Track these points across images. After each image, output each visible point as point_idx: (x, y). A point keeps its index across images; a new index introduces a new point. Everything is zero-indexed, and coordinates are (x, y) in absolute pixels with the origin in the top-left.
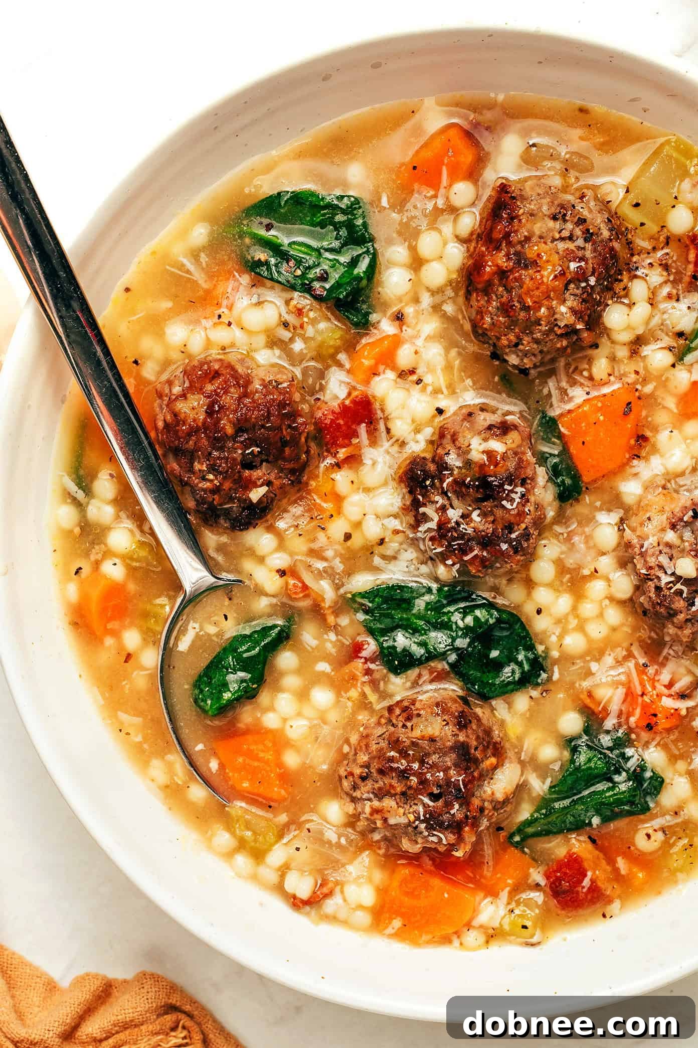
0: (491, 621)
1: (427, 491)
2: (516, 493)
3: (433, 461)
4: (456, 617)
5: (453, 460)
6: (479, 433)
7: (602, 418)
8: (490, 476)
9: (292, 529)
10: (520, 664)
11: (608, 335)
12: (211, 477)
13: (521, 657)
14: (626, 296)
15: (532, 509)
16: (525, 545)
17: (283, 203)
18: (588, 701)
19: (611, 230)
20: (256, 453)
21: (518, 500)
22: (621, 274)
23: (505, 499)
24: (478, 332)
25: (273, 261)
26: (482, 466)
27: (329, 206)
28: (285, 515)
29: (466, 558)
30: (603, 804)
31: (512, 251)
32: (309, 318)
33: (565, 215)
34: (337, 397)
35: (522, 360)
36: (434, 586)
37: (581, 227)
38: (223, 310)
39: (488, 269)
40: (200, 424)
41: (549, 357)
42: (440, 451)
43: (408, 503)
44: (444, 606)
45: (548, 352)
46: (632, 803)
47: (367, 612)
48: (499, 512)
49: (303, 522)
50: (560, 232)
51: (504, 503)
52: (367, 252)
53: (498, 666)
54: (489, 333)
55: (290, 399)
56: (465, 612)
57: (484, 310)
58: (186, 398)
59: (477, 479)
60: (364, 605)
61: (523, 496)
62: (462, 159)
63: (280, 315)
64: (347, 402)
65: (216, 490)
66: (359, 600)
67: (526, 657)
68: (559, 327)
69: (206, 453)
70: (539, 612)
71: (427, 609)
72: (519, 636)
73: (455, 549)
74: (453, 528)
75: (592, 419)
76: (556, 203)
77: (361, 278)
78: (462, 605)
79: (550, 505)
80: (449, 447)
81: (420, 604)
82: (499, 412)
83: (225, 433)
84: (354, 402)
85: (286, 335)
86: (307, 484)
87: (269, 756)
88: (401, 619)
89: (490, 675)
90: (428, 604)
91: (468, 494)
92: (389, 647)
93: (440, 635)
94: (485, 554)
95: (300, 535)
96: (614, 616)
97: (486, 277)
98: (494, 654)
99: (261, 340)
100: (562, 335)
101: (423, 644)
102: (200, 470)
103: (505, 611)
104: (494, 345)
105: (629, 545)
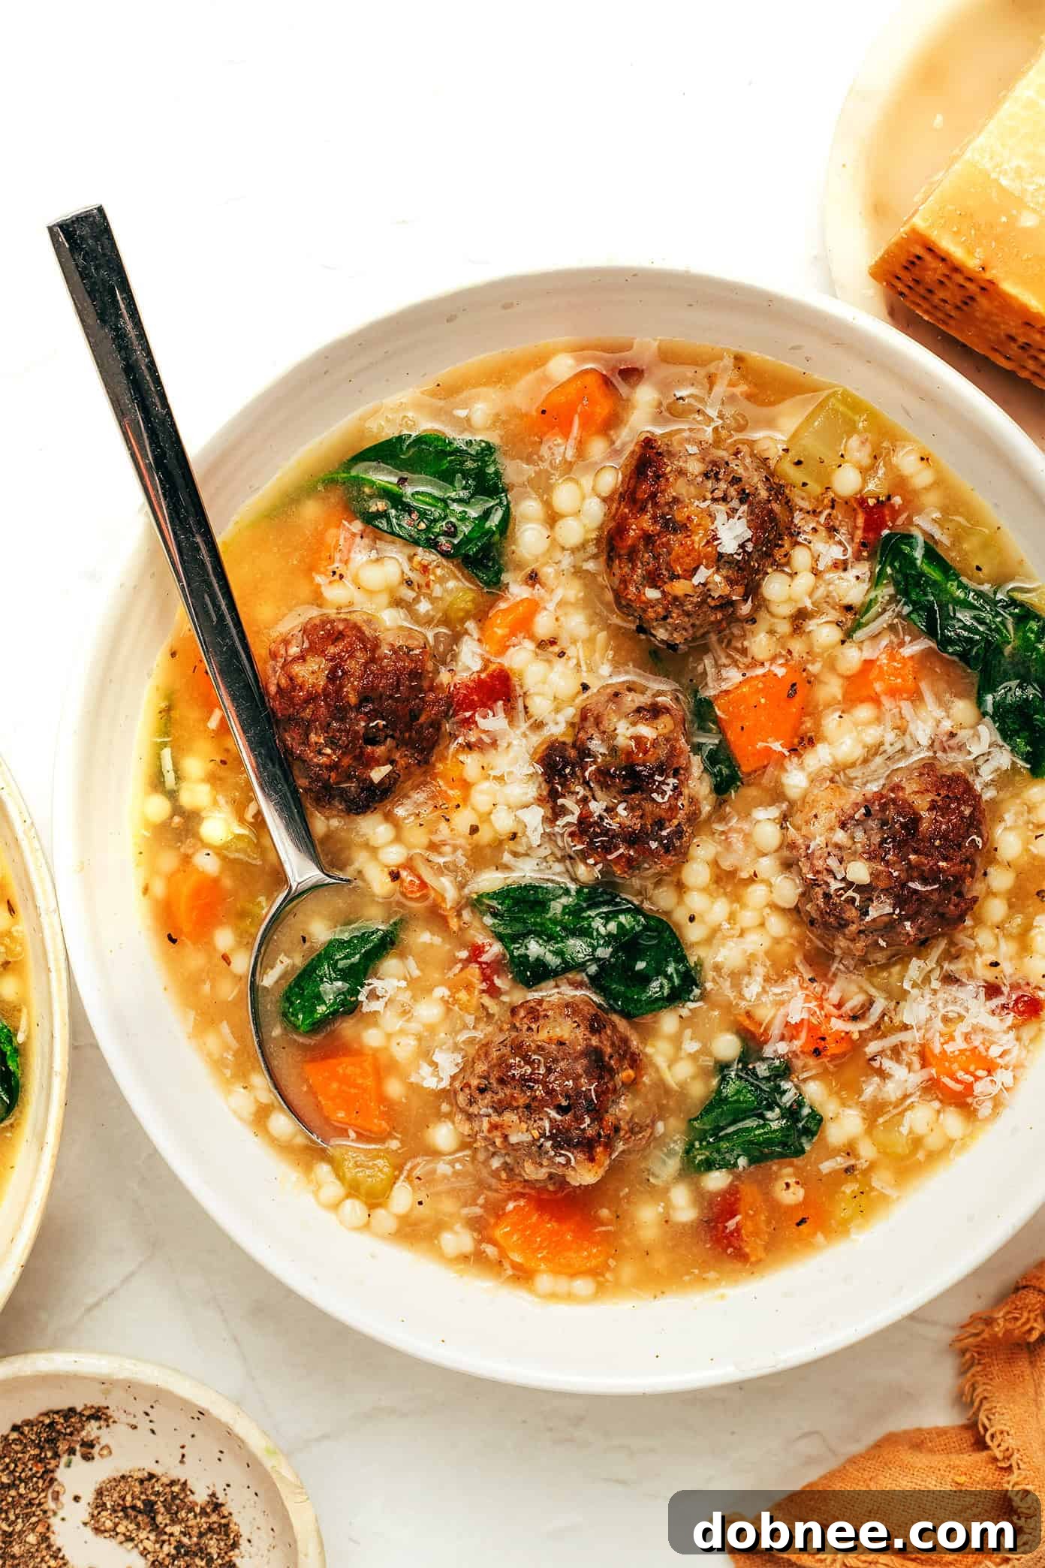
0: (638, 929)
1: (567, 780)
2: (668, 785)
3: (574, 746)
4: (597, 923)
5: (597, 746)
6: (627, 716)
7: (763, 701)
8: (638, 765)
9: (413, 818)
10: (670, 978)
11: (767, 608)
12: (328, 751)
13: (670, 970)
14: (788, 564)
15: (686, 803)
16: (678, 844)
17: (404, 448)
18: (747, 1023)
19: (769, 490)
20: (381, 727)
21: (670, 793)
22: (782, 539)
23: (655, 791)
24: (622, 603)
25: (393, 512)
26: (630, 754)
27: (458, 451)
28: (405, 801)
29: (610, 857)
30: (751, 1142)
31: (659, 512)
32: (436, 576)
33: (717, 473)
34: (469, 669)
35: (671, 634)
36: (573, 887)
37: (736, 487)
38: (337, 565)
39: (632, 533)
40: (320, 691)
41: (702, 631)
42: (582, 735)
43: (545, 793)
44: (584, 910)
45: (702, 626)
46: (784, 1145)
47: (495, 915)
48: (648, 807)
49: (426, 812)
50: (712, 492)
51: (654, 795)
52: (500, 503)
53: (644, 979)
54: (634, 604)
55: (423, 667)
56: (607, 918)
57: (628, 578)
58: (304, 660)
59: (624, 768)
60: (492, 907)
61: (675, 788)
62: (598, 410)
63: (403, 573)
64: (483, 676)
65: (333, 767)
66: (487, 902)
67: (677, 970)
68: (713, 598)
69: (324, 724)
70: (692, 919)
71: (564, 913)
72: (668, 945)
73: (598, 847)
74: (596, 823)
75: (753, 703)
76: (707, 459)
77: (494, 533)
78: (605, 909)
79: (706, 798)
80: (591, 731)
81: (556, 907)
82: (649, 693)
83: (348, 702)
84: (491, 676)
85: (409, 594)
86: (434, 766)
87: (369, 1082)
88: (535, 924)
89: (635, 990)
90: (565, 907)
91: (614, 785)
92: (520, 956)
93: (578, 942)
94: (632, 853)
95: (421, 825)
96: (777, 925)
97: (629, 542)
98: (641, 965)
99: (384, 599)
100: (715, 608)
101: (559, 953)
102: (316, 743)
103: (653, 918)
104: (640, 618)
105: (792, 846)
